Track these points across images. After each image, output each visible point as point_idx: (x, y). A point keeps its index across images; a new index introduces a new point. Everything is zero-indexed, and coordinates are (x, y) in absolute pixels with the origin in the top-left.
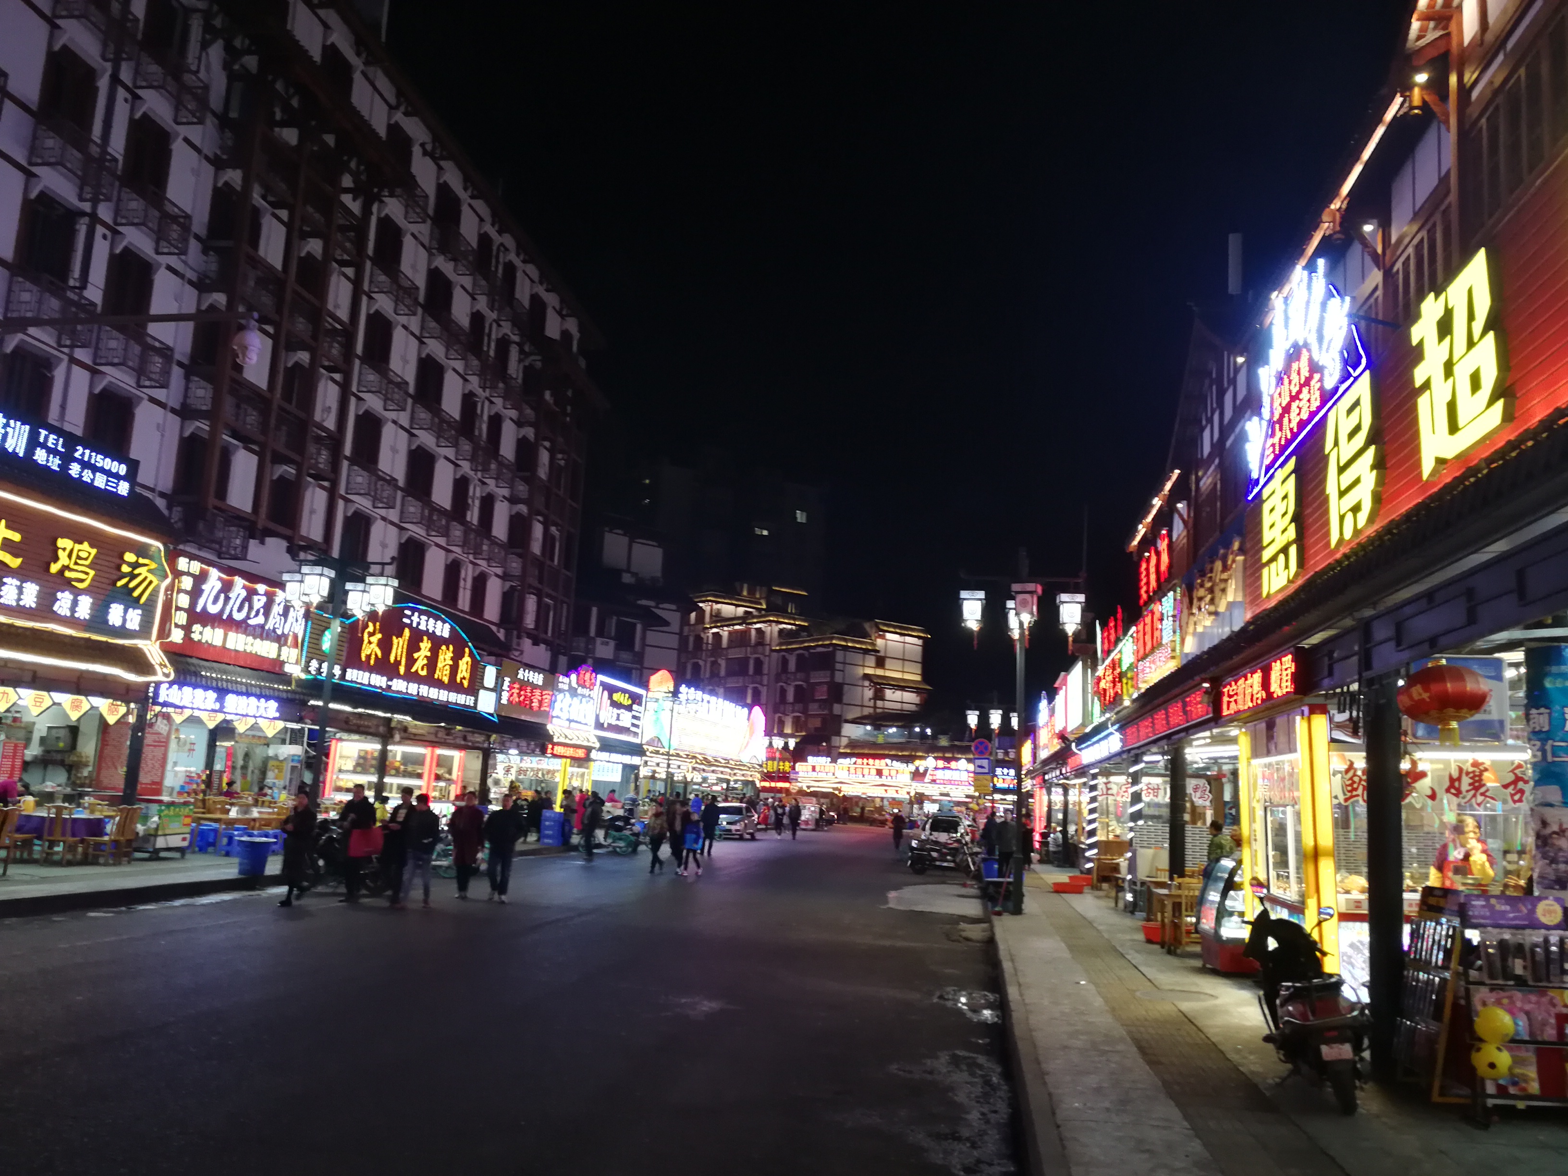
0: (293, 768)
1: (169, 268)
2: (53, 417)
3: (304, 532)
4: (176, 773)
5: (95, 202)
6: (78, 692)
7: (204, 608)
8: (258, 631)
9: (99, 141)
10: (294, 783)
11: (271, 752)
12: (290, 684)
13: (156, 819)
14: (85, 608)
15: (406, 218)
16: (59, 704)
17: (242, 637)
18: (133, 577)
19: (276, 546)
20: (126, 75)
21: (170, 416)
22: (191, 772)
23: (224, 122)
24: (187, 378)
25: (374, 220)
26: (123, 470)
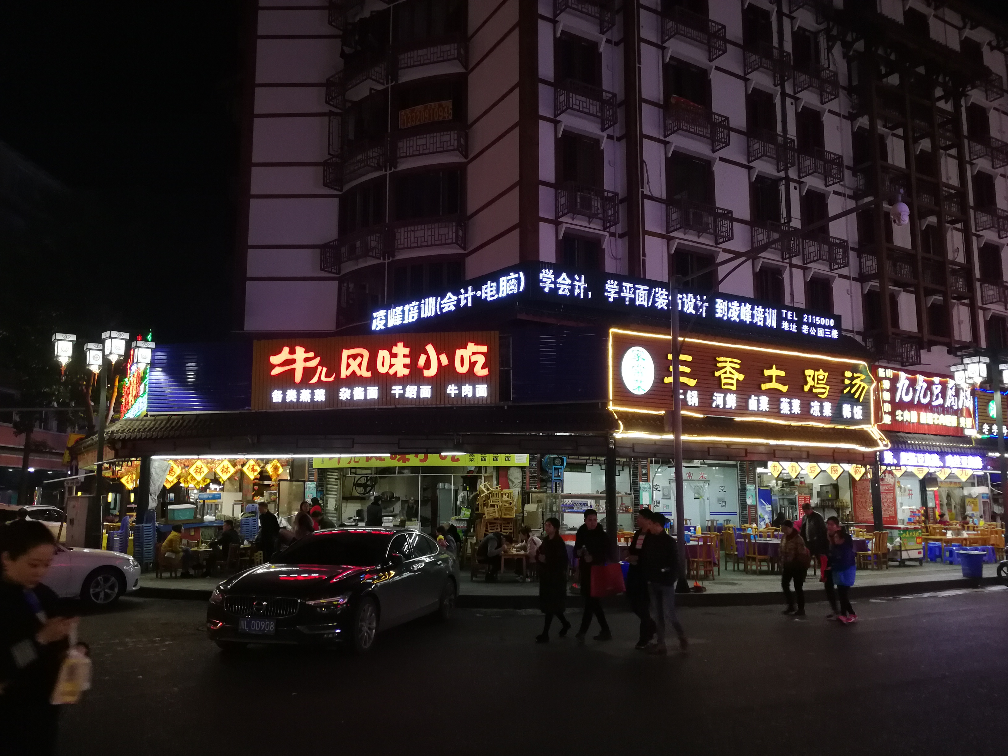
0: (984, 503)
1: (835, 193)
2: (788, 301)
3: (957, 338)
4: (904, 510)
5: (786, 170)
6: (834, 462)
7: (901, 399)
8: (940, 409)
9: (782, 134)
10: (987, 513)
11: (966, 492)
12: (971, 443)
13: (898, 539)
14: (828, 410)
15: (987, 99)
16: (825, 471)
17: (930, 415)
18: (852, 386)
19: (939, 352)
20: (789, 90)
21: (853, 283)
22: (913, 509)
23: (850, 90)
24: (859, 256)
25: (963, 110)
26: (832, 323)
